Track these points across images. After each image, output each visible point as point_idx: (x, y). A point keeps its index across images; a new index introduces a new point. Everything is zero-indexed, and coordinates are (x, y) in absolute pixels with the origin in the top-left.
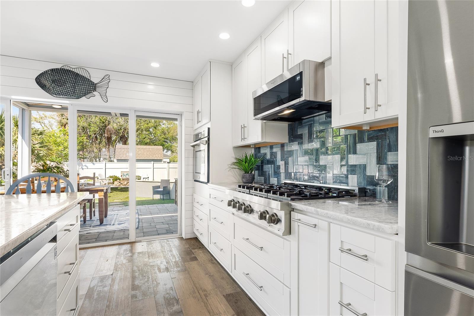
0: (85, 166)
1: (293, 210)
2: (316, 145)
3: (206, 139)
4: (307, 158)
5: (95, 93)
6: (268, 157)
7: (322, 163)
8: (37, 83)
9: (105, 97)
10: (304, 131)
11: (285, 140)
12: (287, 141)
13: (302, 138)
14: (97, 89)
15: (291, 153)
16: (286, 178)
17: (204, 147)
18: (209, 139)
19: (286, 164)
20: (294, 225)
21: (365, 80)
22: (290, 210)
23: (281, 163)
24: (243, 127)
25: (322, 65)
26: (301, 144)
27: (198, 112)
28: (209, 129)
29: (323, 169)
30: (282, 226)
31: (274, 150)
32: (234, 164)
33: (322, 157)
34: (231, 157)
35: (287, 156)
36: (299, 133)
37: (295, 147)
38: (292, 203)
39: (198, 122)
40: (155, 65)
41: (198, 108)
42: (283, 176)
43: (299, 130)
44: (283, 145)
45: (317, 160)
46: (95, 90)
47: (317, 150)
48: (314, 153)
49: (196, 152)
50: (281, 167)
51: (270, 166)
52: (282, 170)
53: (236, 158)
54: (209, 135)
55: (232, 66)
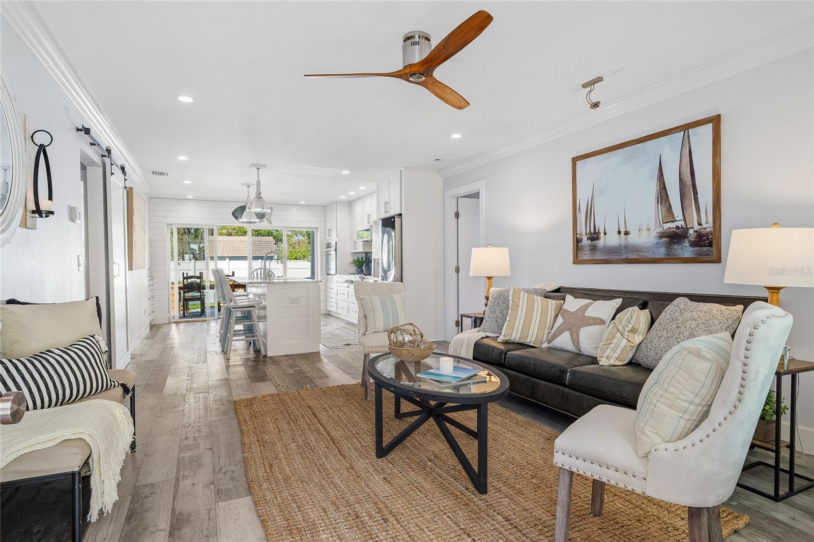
3: (335, 248)
5: (264, 219)
8: (233, 216)
9: (270, 221)
17: (333, 253)
18: (336, 248)
24: (355, 243)
27: (329, 230)
28: (336, 241)
32: (351, 263)
34: (350, 259)
39: (329, 236)
41: (329, 227)
49: (328, 255)
53: (353, 260)
54: (336, 246)
55: (350, 204)
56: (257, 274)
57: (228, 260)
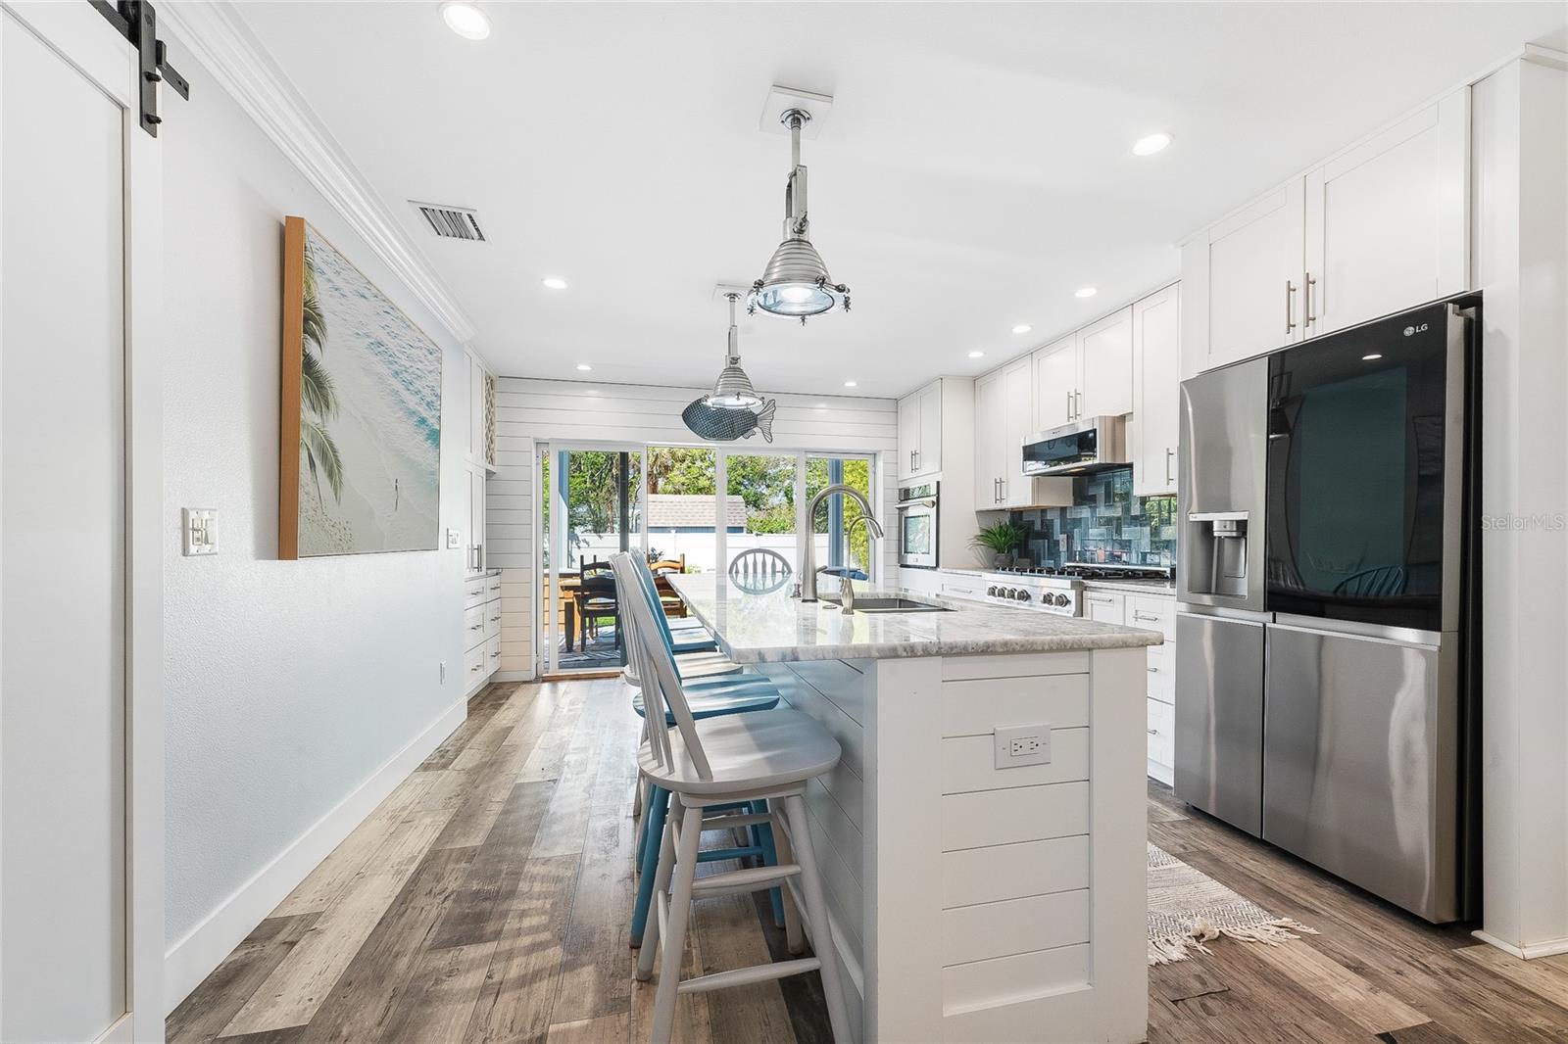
0: (584, 541)
1: (1086, 588)
2: (1117, 512)
3: (934, 499)
4: (1103, 530)
6: (1038, 527)
7: (1125, 537)
8: (686, 421)
9: (768, 435)
10: (1100, 492)
11: (1068, 502)
12: (1071, 505)
13: (1095, 502)
14: (759, 423)
15: (1077, 522)
16: (1069, 560)
17: (926, 511)
18: (938, 498)
19: (1070, 538)
20: (1087, 604)
21: (1168, 449)
22: (1081, 589)
23: (1062, 538)
24: (999, 483)
25: (1123, 418)
26: (1094, 509)
27: (914, 454)
28: (938, 483)
29: (1126, 545)
30: (1072, 607)
31: (1049, 516)
32: (978, 537)
33: (1125, 529)
35: (1070, 526)
36: (1090, 494)
37: (1085, 512)
38: (1084, 581)
39: (912, 470)
40: (851, 384)
41: (912, 446)
42: (1063, 556)
43: (1090, 489)
44: (1063, 510)
45: (1119, 531)
46: (755, 425)
47: (1119, 519)
48: (1115, 522)
49: (906, 518)
50: (1061, 543)
51: (1041, 541)
52: (1063, 547)
54: (938, 493)
55: (977, 382)
56: (746, 566)
57: (673, 531)
